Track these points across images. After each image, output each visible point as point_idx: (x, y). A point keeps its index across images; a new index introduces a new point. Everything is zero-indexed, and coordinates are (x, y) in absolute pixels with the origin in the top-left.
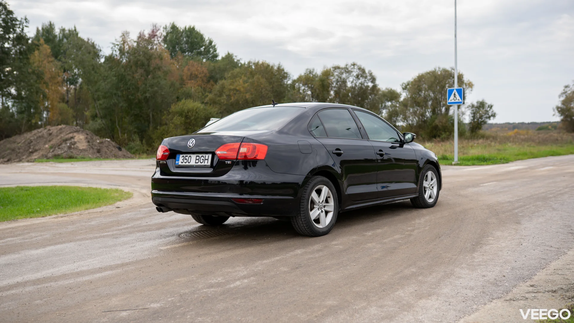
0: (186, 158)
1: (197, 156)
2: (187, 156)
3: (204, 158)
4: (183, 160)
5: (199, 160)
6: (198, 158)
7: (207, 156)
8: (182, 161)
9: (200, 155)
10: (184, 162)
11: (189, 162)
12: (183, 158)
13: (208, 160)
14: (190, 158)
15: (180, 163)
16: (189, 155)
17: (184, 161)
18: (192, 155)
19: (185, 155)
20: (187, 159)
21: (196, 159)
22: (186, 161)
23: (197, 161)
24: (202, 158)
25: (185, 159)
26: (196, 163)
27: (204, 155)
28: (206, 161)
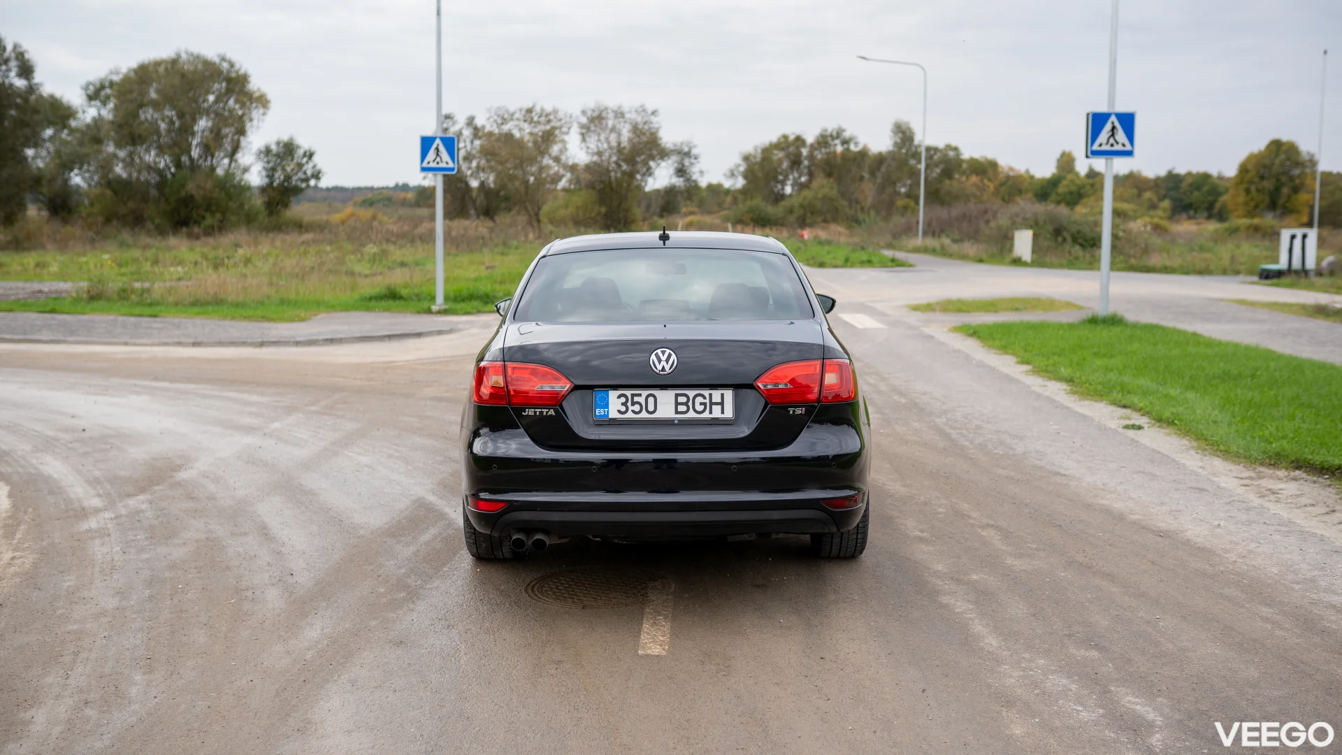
0: (636, 399)
1: (677, 396)
2: (640, 395)
3: (707, 401)
4: (624, 404)
5: (690, 404)
6: (682, 399)
7: (716, 395)
8: (623, 409)
9: (691, 393)
10: (630, 412)
11: (651, 408)
12: (623, 400)
13: (722, 404)
14: (651, 400)
15: (613, 414)
16: (645, 393)
17: (631, 408)
18: (659, 393)
19: (628, 393)
20: (640, 404)
21: (677, 404)
22: (637, 408)
23: (682, 408)
24: (699, 400)
25: (633, 404)
26: (677, 412)
27: (706, 393)
28: (716, 409)
